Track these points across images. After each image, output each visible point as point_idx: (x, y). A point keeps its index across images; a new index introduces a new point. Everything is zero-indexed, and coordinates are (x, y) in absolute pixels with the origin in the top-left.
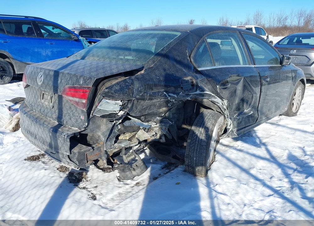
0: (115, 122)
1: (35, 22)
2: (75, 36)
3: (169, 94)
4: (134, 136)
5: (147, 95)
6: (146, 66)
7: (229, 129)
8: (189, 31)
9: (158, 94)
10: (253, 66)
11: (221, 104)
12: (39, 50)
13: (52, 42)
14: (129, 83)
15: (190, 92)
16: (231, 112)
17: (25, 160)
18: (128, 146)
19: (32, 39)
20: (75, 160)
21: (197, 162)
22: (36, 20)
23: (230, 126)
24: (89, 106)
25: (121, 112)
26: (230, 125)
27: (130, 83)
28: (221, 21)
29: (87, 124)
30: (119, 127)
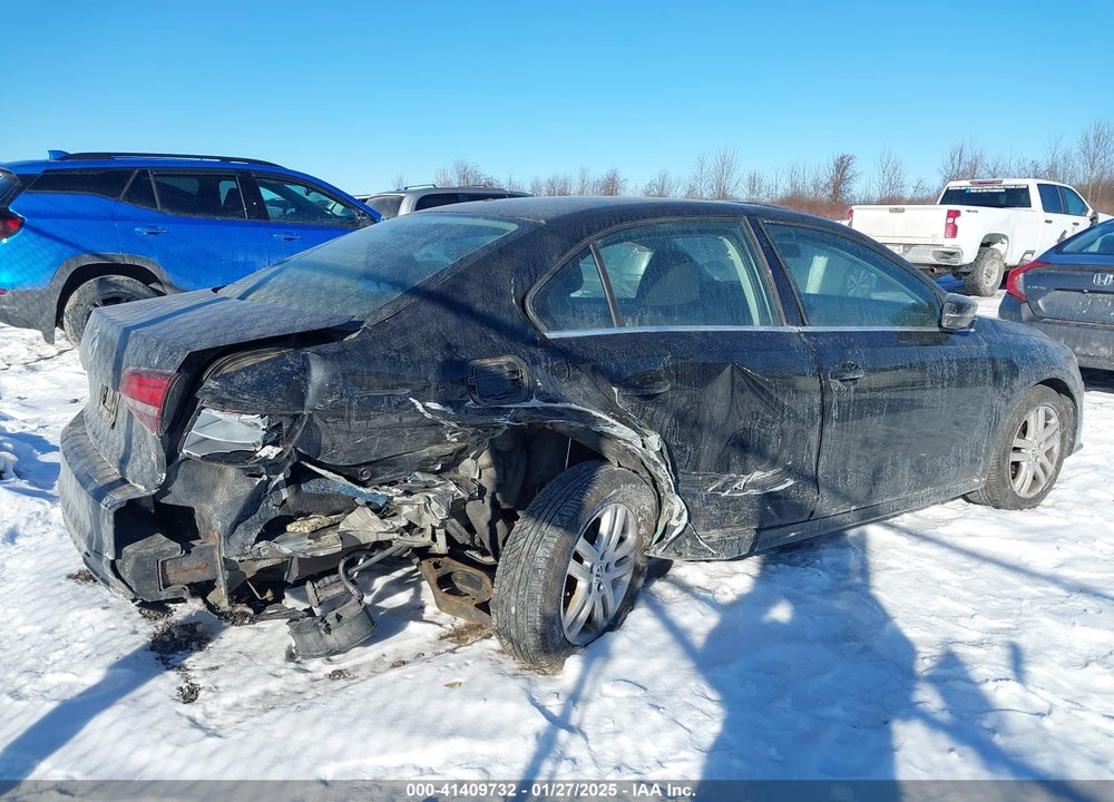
0: (265, 477)
1: (250, 176)
2: (363, 215)
3: (428, 404)
4: (335, 525)
5: (350, 402)
6: (369, 320)
7: (675, 528)
8: (543, 221)
9: (389, 402)
10: (796, 329)
11: (640, 446)
12: (250, 258)
13: (291, 233)
14: (292, 366)
15: (503, 401)
16: (699, 475)
17: (70, 577)
18: (310, 554)
19: (234, 224)
20: (126, 577)
21: (519, 620)
22: (252, 167)
23: (679, 518)
24: (168, 425)
25: (269, 448)
26: (681, 515)
27: (297, 366)
28: (957, 158)
29: (164, 475)
30: (285, 494)
